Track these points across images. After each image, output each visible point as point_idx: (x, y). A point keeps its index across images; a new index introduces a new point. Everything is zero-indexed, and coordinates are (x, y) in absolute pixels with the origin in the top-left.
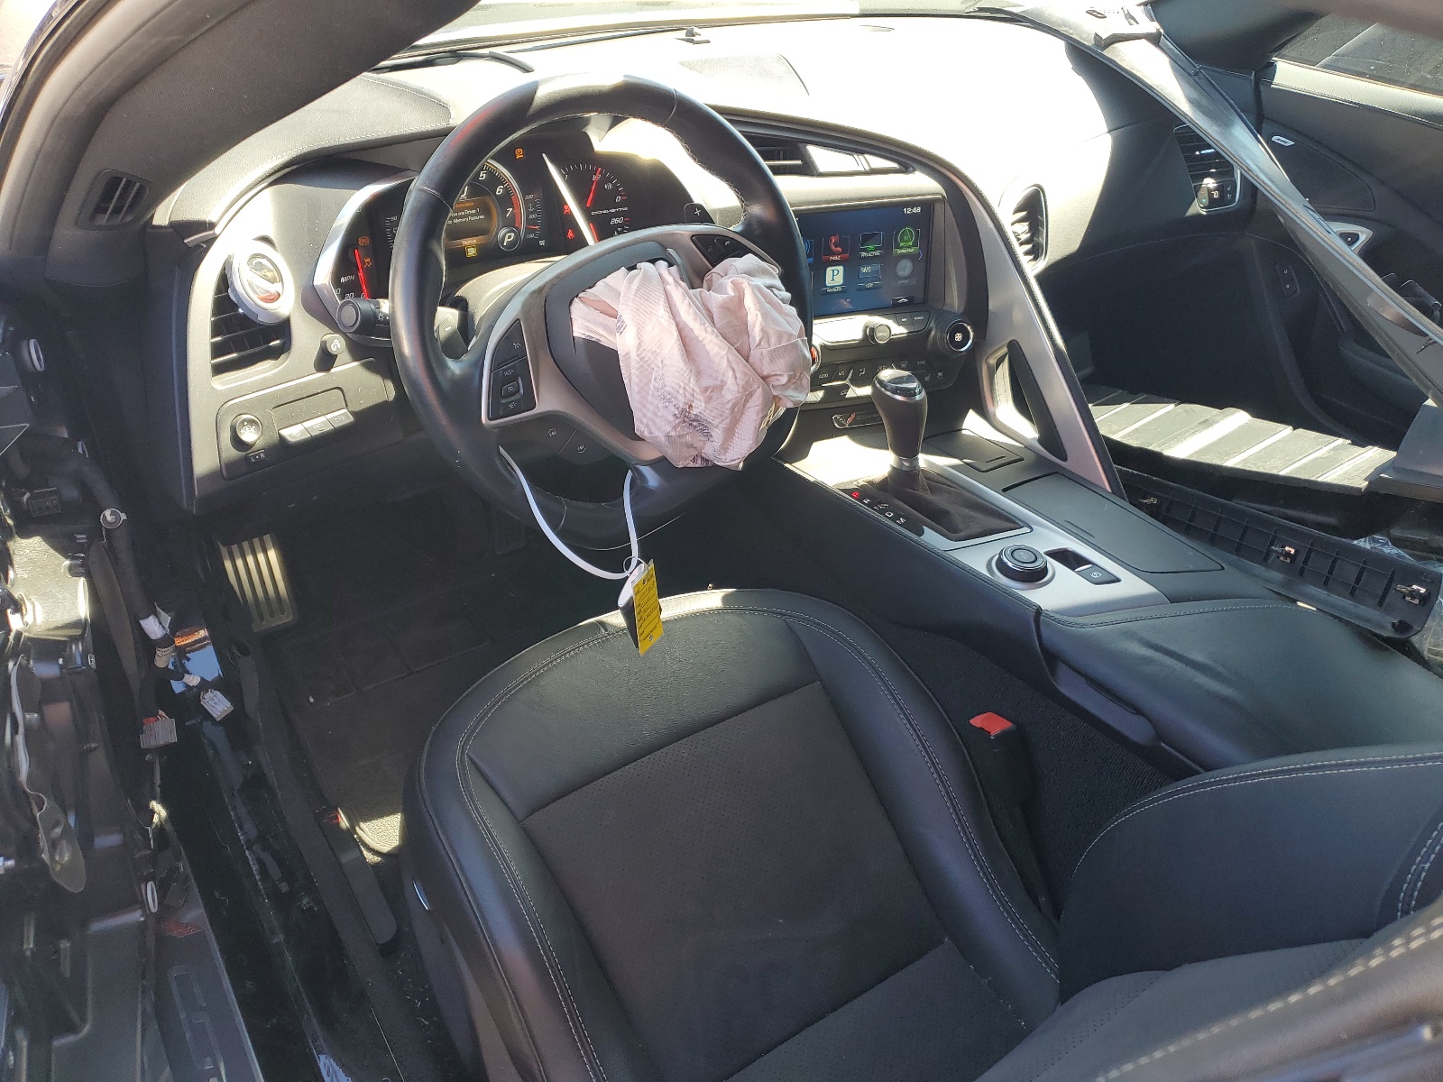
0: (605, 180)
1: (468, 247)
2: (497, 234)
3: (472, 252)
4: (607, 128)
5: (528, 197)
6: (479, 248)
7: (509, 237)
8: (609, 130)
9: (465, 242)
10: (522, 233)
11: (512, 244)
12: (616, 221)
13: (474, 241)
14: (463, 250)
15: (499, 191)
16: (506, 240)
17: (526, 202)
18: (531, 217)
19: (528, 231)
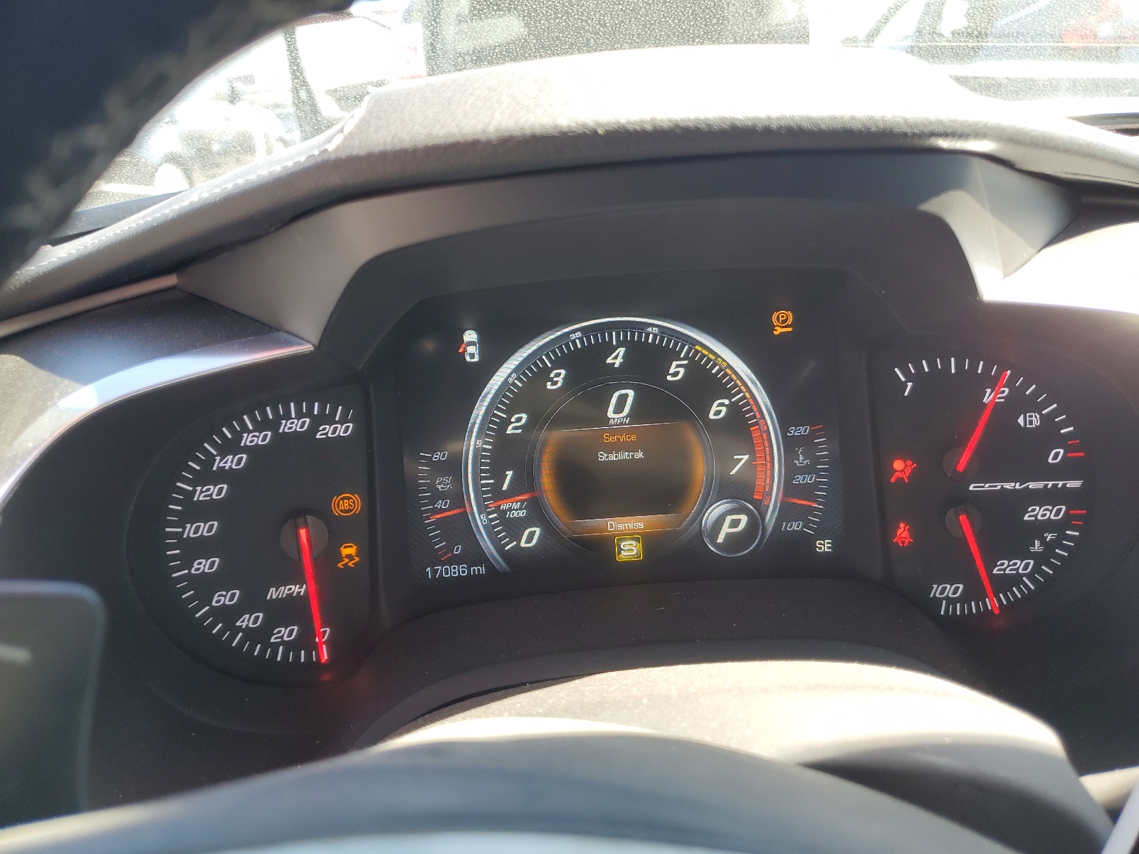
0: (1019, 403)
1: (624, 536)
2: (701, 513)
3: (629, 550)
4: (1043, 242)
5: (794, 432)
6: (650, 542)
7: (735, 523)
8: (1050, 243)
9: (616, 525)
10: (770, 517)
11: (735, 542)
12: (1040, 513)
13: (637, 523)
14: (603, 547)
15: (718, 410)
16: (726, 529)
17: (790, 445)
18: (799, 479)
19: (786, 512)
